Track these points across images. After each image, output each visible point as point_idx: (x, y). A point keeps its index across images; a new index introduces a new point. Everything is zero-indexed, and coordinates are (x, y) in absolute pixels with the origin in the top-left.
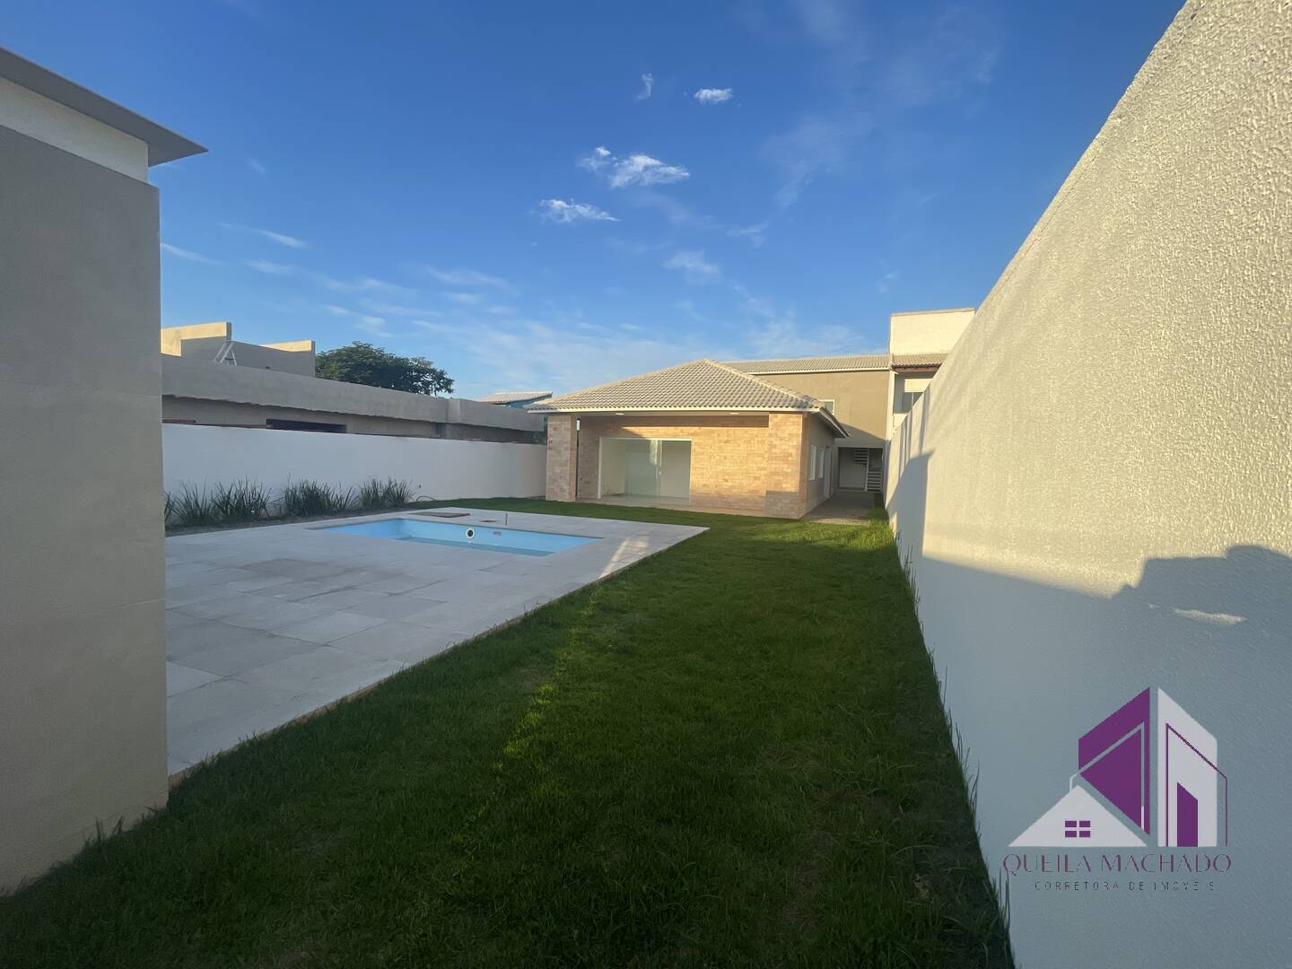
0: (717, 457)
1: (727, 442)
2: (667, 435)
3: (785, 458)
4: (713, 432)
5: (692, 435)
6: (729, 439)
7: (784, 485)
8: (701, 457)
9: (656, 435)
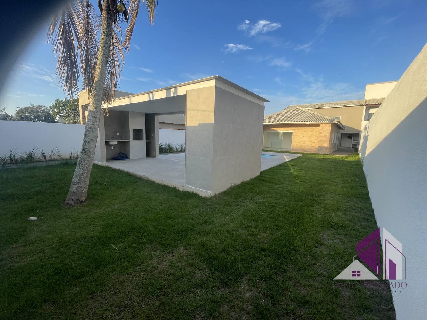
0: (301, 137)
1: (304, 132)
2: (285, 130)
3: (325, 136)
4: (300, 129)
5: (293, 130)
6: (305, 131)
7: (324, 144)
8: (296, 136)
9: (281, 130)
